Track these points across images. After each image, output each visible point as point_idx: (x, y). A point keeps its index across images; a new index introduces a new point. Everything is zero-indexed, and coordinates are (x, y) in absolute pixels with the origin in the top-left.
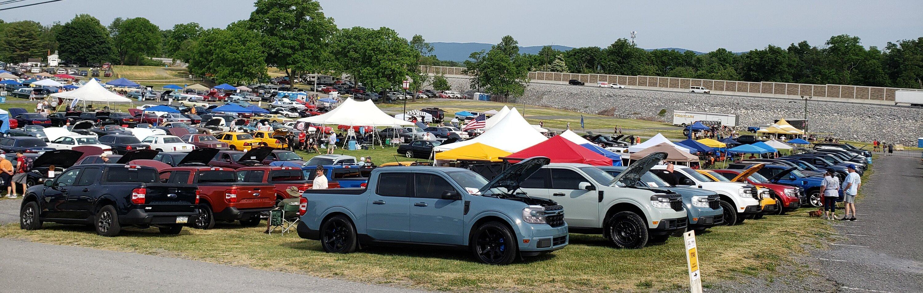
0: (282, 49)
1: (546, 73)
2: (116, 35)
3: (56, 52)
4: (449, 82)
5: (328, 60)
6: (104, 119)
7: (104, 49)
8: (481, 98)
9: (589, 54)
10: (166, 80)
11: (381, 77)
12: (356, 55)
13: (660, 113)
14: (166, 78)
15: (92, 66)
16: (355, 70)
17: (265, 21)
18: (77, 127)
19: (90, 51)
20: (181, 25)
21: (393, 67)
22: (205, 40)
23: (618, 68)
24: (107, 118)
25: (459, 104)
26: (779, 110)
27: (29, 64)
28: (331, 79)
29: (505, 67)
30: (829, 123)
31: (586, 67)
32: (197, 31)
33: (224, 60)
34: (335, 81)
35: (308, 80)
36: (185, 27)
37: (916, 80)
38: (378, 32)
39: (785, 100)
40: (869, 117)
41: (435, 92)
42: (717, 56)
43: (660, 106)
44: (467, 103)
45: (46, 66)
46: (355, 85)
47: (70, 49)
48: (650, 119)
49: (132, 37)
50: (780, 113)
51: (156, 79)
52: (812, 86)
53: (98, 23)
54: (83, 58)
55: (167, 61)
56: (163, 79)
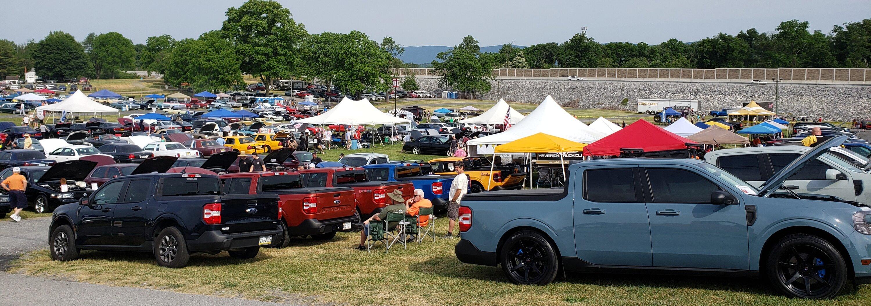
0: (256, 56)
1: (508, 70)
2: (90, 50)
3: (33, 69)
4: (418, 82)
5: (300, 66)
6: (95, 129)
7: (79, 63)
8: (450, 96)
9: (547, 50)
10: (143, 92)
11: (355, 80)
12: (326, 60)
13: (623, 102)
14: (143, 90)
15: (69, 81)
16: (327, 74)
17: (238, 30)
18: (71, 138)
19: (67, 66)
20: (154, 38)
21: (366, 69)
22: (179, 50)
23: (577, 62)
24: (98, 128)
25: (430, 102)
26: (737, 94)
27: (7, 82)
28: (304, 84)
29: (471, 65)
30: (787, 104)
31: (545, 62)
32: (169, 43)
33: (200, 70)
34: (307, 85)
35: (281, 85)
36: (158, 40)
37: (863, 60)
38: (349, 36)
39: (742, 84)
40: (825, 97)
41: (406, 92)
42: (668, 46)
43: (622, 95)
44: (437, 101)
45: (24, 83)
46: (328, 88)
47: (46, 65)
48: (614, 109)
49: (107, 52)
50: (738, 97)
51: (133, 91)
52: (764, 70)
53: (72, 39)
54: (60, 73)
55: (141, 74)
56: (140, 90)
